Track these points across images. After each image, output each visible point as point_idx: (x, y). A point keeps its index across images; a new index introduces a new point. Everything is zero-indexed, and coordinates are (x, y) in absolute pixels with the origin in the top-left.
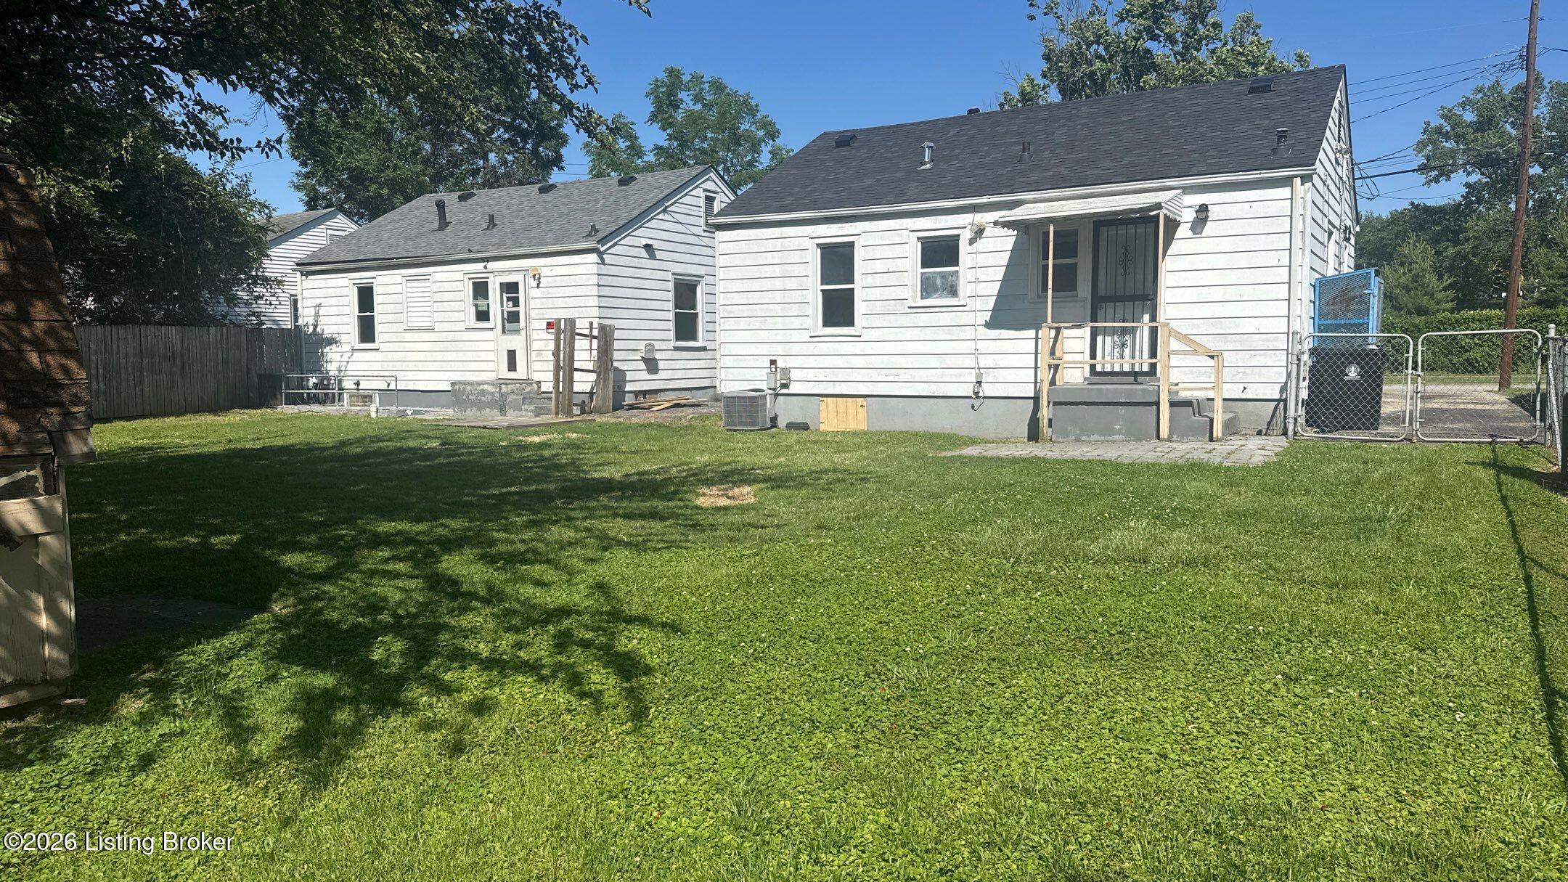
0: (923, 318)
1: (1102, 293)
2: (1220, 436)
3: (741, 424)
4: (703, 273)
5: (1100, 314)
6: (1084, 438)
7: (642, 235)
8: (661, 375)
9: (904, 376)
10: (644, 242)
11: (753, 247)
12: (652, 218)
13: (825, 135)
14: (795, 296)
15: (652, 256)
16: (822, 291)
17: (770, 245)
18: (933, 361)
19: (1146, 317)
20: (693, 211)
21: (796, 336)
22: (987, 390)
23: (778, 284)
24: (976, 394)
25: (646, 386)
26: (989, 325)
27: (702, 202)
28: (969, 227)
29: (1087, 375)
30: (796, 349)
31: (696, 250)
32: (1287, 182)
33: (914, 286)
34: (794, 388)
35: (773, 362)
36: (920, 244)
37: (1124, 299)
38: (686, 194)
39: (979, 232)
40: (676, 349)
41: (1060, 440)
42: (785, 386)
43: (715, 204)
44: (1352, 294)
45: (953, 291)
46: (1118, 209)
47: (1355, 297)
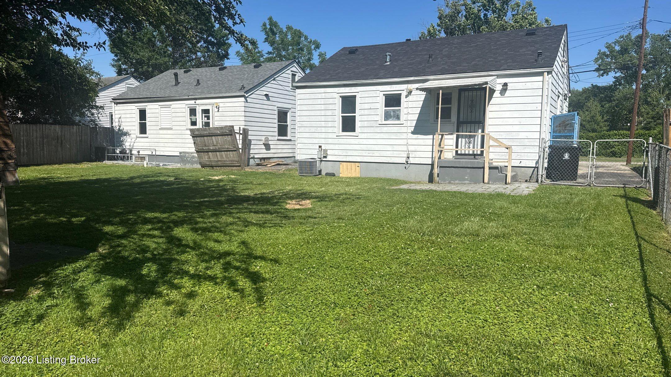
0: (385, 129)
1: (461, 120)
2: (510, 182)
3: (306, 173)
4: (290, 107)
5: (461, 129)
6: (452, 182)
7: (264, 90)
8: (272, 151)
9: (376, 154)
10: (265, 93)
11: (312, 96)
12: (269, 83)
13: (344, 49)
14: (330, 118)
15: (268, 99)
16: (342, 116)
17: (319, 96)
18: (389, 148)
19: (480, 131)
20: (287, 80)
21: (330, 135)
22: (411, 161)
23: (323, 113)
24: (407, 162)
25: (265, 156)
26: (413, 133)
27: (290, 76)
28: (405, 90)
29: (454, 155)
30: (330, 141)
31: (288, 97)
32: (541, 74)
33: (381, 115)
34: (329, 158)
35: (320, 147)
36: (384, 97)
37: (471, 123)
38: (283, 73)
39: (410, 92)
40: (278, 140)
41: (442, 182)
42: (325, 157)
43: (296, 77)
44: (567, 123)
45: (398, 118)
46: (469, 84)
47: (568, 124)
